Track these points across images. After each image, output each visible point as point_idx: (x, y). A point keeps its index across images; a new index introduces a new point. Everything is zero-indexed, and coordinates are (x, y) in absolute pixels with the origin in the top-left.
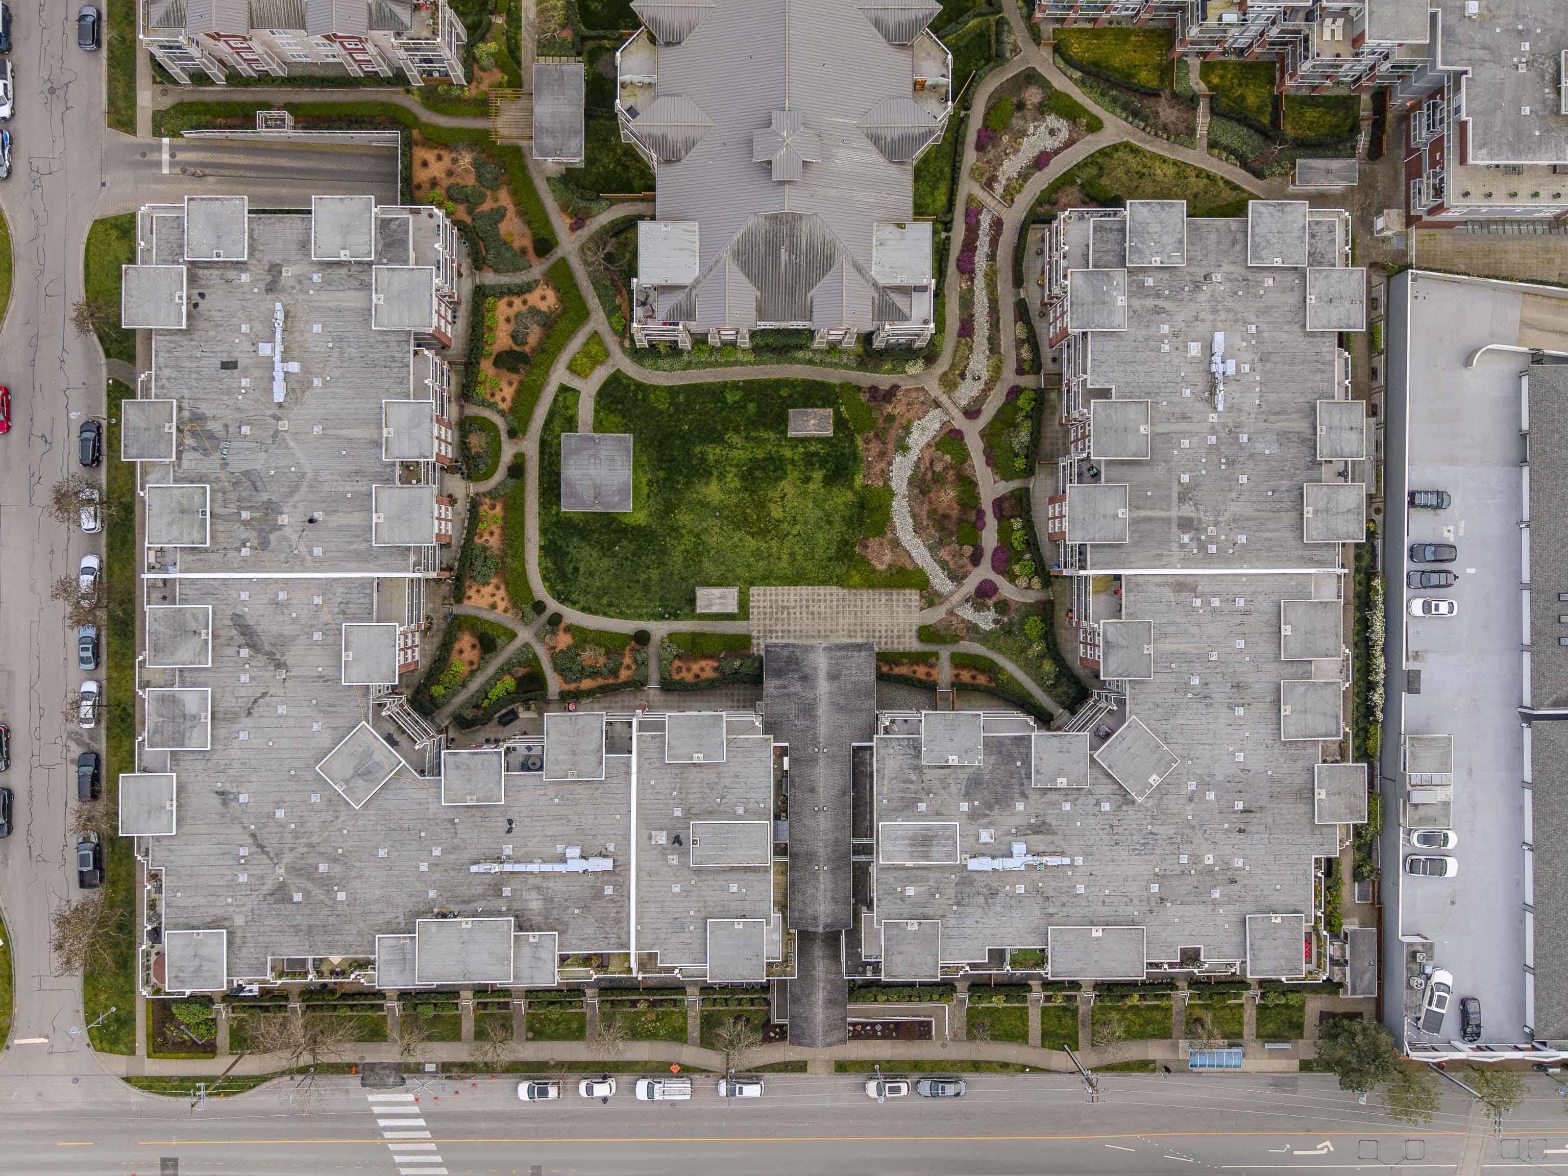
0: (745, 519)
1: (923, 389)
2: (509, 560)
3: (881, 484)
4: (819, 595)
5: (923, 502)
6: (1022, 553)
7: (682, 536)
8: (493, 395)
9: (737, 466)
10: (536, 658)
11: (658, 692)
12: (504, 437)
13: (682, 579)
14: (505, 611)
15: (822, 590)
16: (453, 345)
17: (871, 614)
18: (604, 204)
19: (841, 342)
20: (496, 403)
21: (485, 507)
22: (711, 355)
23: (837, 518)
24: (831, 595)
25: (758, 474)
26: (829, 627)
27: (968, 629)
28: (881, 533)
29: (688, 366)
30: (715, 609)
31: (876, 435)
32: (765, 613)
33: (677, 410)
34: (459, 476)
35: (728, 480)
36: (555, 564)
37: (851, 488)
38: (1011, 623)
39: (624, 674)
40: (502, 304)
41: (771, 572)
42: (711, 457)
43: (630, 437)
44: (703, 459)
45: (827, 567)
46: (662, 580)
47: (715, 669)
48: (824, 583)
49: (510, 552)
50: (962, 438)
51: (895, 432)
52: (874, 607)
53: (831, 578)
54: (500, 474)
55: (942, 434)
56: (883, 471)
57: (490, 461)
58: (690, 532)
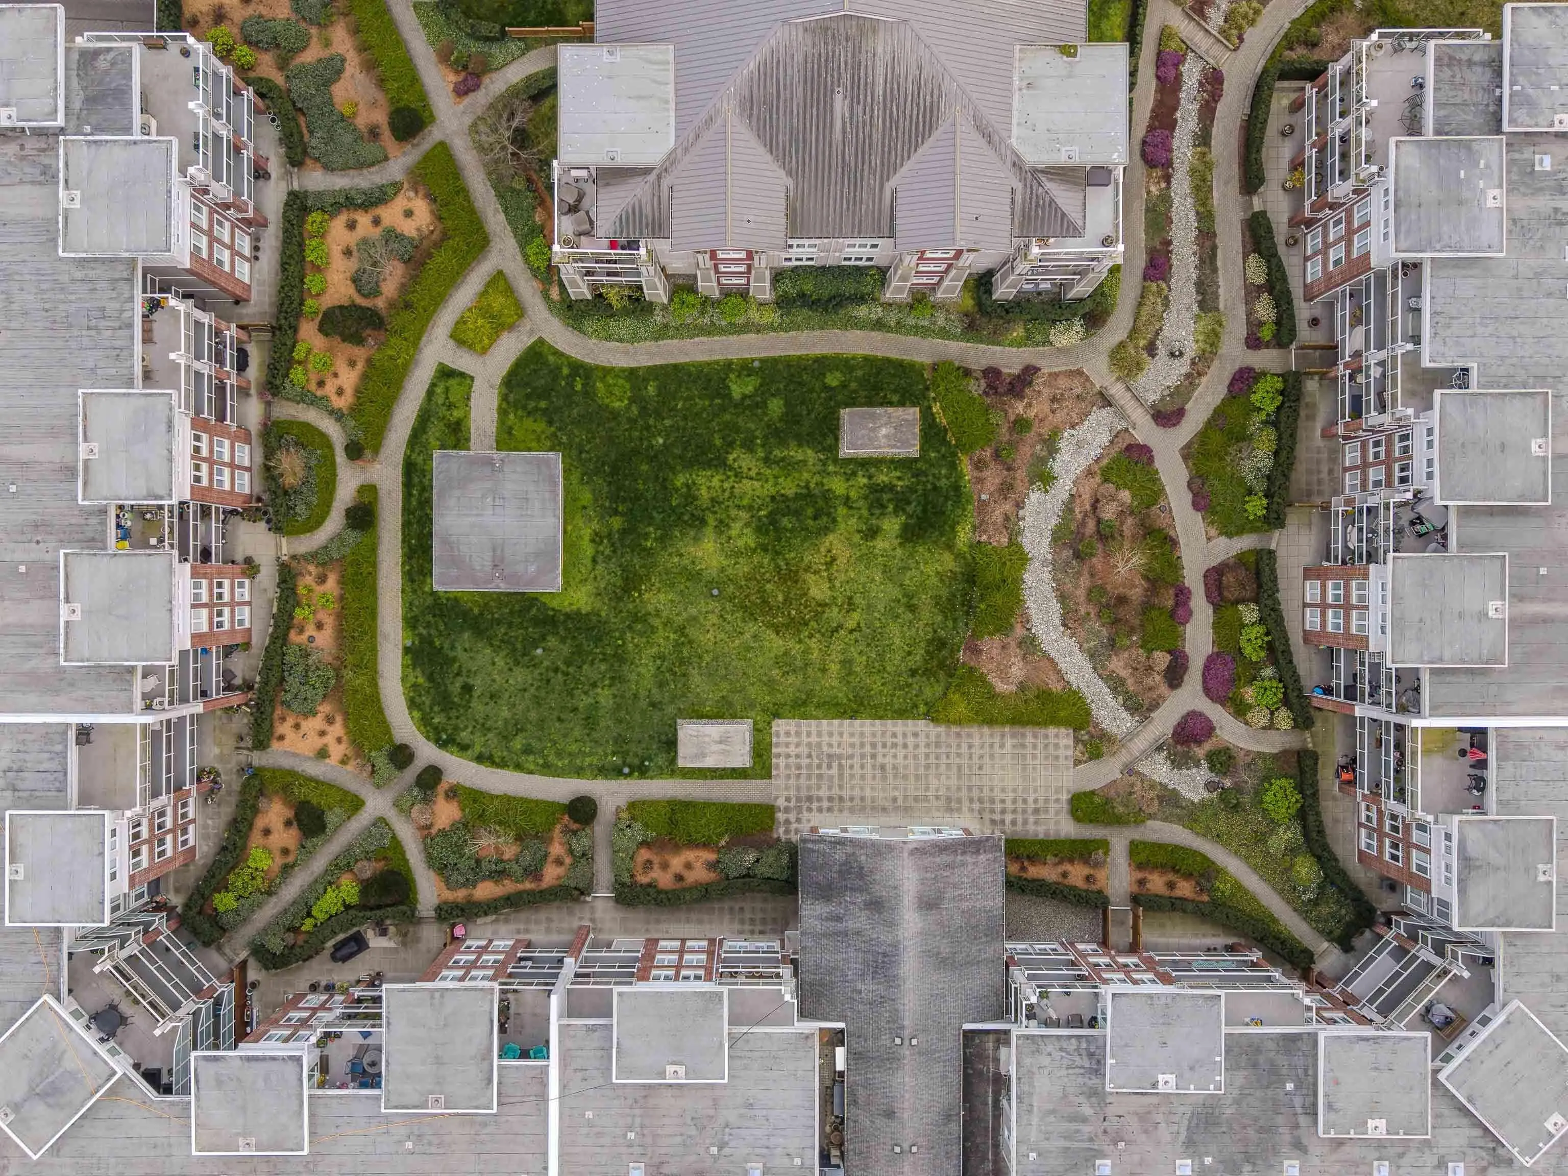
0: (765, 602)
1: (1080, 373)
2: (348, 674)
3: (1005, 541)
4: (894, 735)
5: (1079, 573)
6: (1257, 666)
7: (654, 630)
8: (321, 384)
9: (750, 508)
10: (397, 844)
11: (611, 904)
12: (340, 457)
13: (653, 705)
14: (344, 762)
15: (899, 727)
16: (254, 295)
17: (987, 770)
18: (513, 47)
19: (934, 288)
20: (326, 398)
21: (309, 580)
22: (703, 313)
23: (925, 599)
24: (915, 735)
25: (786, 522)
26: (912, 792)
27: (1161, 799)
28: (1003, 626)
29: (663, 332)
30: (710, 762)
31: (997, 455)
32: (799, 767)
33: (643, 410)
34: (262, 525)
35: (733, 533)
36: (430, 678)
37: (950, 547)
38: (1238, 789)
39: (551, 874)
40: (338, 226)
41: (810, 694)
42: (704, 491)
43: (556, 460)
44: (690, 497)
45: (909, 685)
46: (618, 707)
47: (712, 866)
48: (901, 714)
49: (350, 659)
50: (1151, 460)
51: (1030, 448)
52: (992, 756)
53: (915, 706)
54: (334, 523)
55: (1113, 453)
56: (1007, 518)
57: (315, 500)
58: (667, 623)
